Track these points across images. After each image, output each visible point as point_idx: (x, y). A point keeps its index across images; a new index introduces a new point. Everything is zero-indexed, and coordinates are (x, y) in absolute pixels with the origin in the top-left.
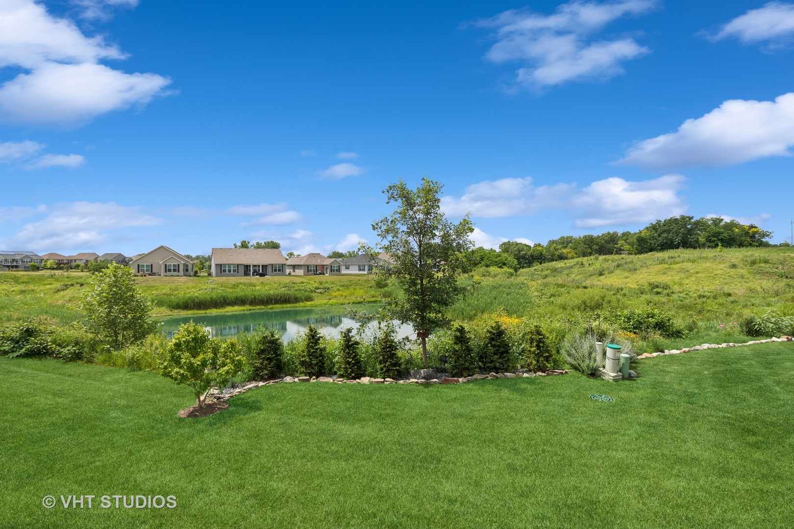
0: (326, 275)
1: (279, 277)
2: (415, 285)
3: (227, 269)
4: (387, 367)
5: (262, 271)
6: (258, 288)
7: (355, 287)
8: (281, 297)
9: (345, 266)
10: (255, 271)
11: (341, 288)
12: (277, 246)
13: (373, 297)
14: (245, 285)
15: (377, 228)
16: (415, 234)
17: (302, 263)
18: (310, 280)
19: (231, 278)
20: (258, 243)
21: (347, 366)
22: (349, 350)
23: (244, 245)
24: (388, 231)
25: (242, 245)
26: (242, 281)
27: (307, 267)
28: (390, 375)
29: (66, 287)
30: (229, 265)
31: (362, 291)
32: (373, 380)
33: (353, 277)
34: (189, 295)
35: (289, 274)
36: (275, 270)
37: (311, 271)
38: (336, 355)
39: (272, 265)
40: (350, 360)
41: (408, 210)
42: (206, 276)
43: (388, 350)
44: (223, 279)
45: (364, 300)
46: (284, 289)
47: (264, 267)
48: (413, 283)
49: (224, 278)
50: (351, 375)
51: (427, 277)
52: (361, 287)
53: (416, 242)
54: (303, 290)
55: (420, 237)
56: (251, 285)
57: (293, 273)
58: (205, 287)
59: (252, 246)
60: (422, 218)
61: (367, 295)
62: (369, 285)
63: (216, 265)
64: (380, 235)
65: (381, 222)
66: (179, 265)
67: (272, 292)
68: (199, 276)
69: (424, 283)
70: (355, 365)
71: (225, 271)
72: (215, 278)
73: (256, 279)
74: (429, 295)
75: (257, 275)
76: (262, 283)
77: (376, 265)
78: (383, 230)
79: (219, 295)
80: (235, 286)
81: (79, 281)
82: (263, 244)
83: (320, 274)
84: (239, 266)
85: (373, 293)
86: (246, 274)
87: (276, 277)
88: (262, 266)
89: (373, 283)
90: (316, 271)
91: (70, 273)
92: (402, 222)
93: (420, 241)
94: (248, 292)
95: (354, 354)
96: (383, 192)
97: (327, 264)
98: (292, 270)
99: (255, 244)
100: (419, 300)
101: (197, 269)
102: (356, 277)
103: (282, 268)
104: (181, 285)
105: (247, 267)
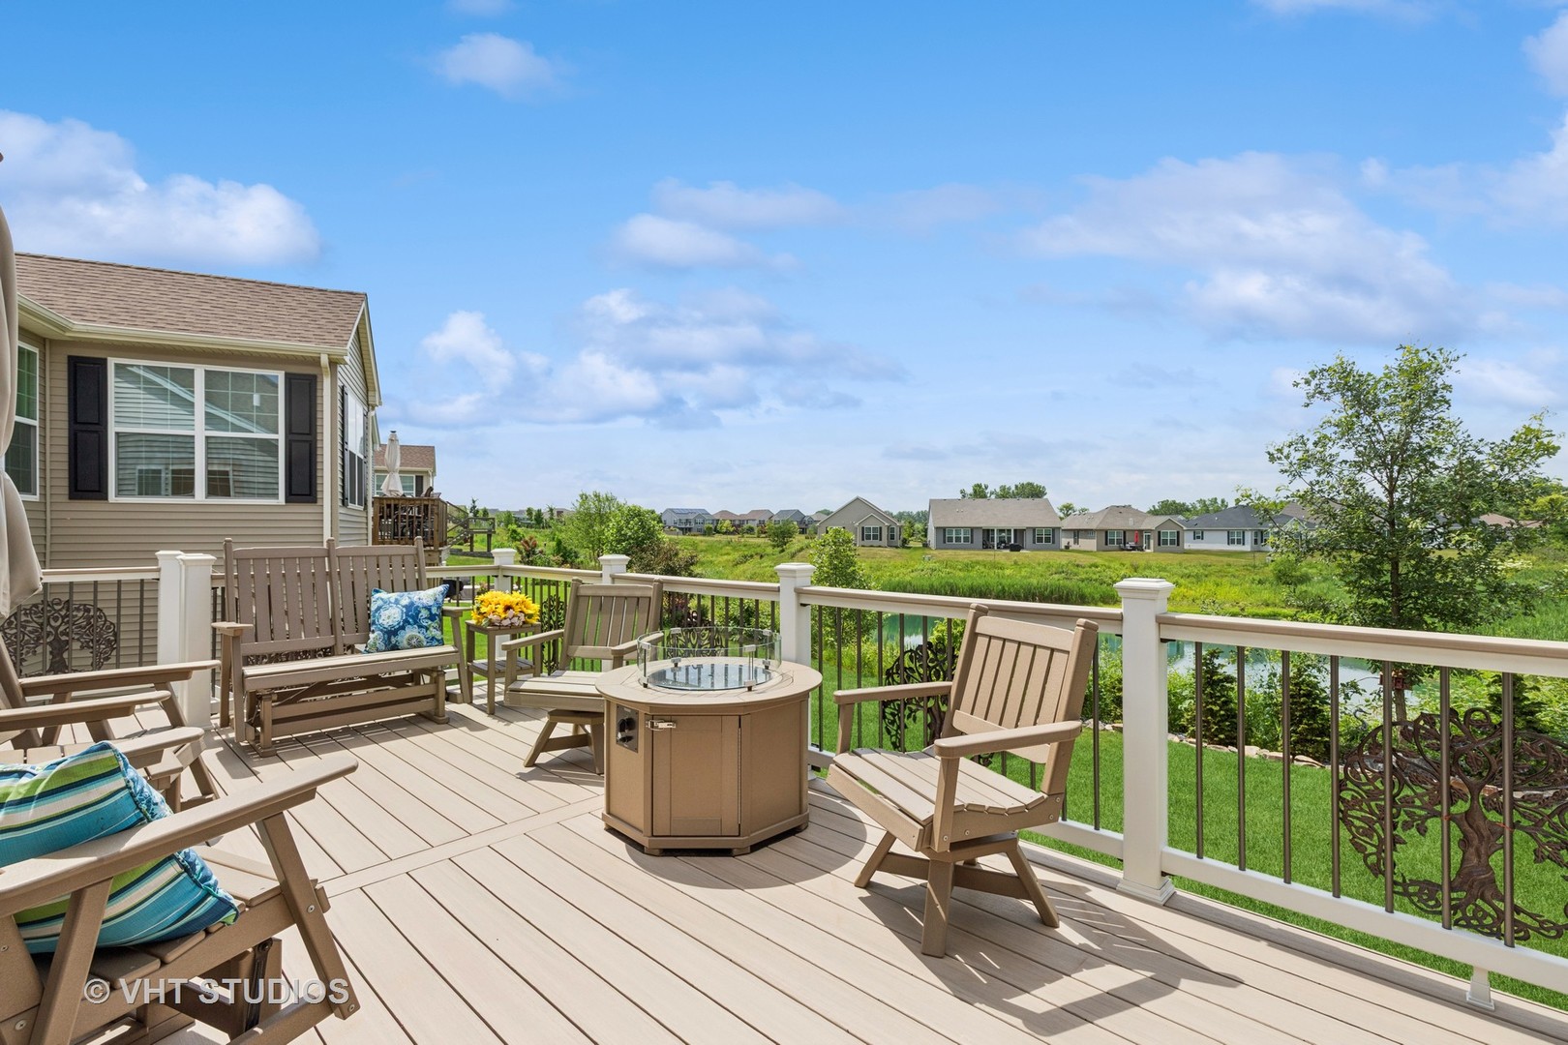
0: (1147, 551)
1: (1047, 553)
2: (1377, 573)
3: (954, 536)
4: (1301, 733)
5: (1015, 541)
6: (1008, 572)
7: (1219, 580)
8: (1052, 592)
9: (1192, 534)
10: (1001, 541)
11: (1182, 581)
12: (1040, 491)
13: (1268, 605)
14: (985, 566)
15: (1280, 459)
16: (1375, 466)
17: (1094, 526)
18: (1112, 561)
19: (962, 552)
20: (1003, 488)
21: (1209, 718)
22: (1212, 689)
23: (979, 492)
24: (1305, 463)
25: (975, 491)
26: (980, 558)
27: (1104, 534)
28: (1307, 751)
29: (746, 558)
30: (958, 529)
31: (1236, 589)
32: (1266, 752)
33: (1213, 558)
34: (897, 579)
35: (1067, 547)
36: (1040, 540)
37: (1112, 542)
38: (1185, 698)
39: (1034, 529)
40: (1216, 708)
41: (1358, 417)
42: (920, 548)
43: (1302, 700)
44: (948, 554)
45: (1243, 610)
46: (1056, 577)
47: (1018, 534)
48: (1371, 569)
49: (950, 552)
50: (1216, 736)
51: (1410, 557)
52: (1236, 581)
53: (1380, 482)
54: (1096, 580)
55: (1392, 472)
56: (995, 566)
57: (1073, 547)
58: (921, 567)
59: (992, 493)
60: (1396, 431)
61: (1251, 599)
62: (1257, 577)
63: (937, 528)
64: (1286, 471)
65: (1290, 446)
66: (881, 528)
67: (1034, 581)
68: (910, 548)
69: (1402, 570)
70: (1226, 720)
71: (950, 539)
72: (936, 552)
73: (1003, 556)
74: (1417, 598)
75: (1005, 548)
76: (1016, 563)
77: (1276, 530)
78: (1294, 461)
79: (944, 582)
80: (968, 567)
81: (759, 550)
82: (1013, 488)
83: (1134, 548)
84: (975, 531)
85: (1266, 595)
86: (986, 546)
87: (1041, 553)
88: (1015, 530)
89: (1269, 572)
90: (1125, 544)
91: (747, 539)
92: (1343, 442)
93: (1391, 479)
94: (991, 578)
95: (1223, 699)
96: (1296, 385)
97: (1149, 528)
98: (1072, 541)
99: (998, 490)
100: (1388, 608)
101: (906, 536)
102: (1221, 558)
103: (1053, 536)
104: (885, 562)
105: (988, 533)
